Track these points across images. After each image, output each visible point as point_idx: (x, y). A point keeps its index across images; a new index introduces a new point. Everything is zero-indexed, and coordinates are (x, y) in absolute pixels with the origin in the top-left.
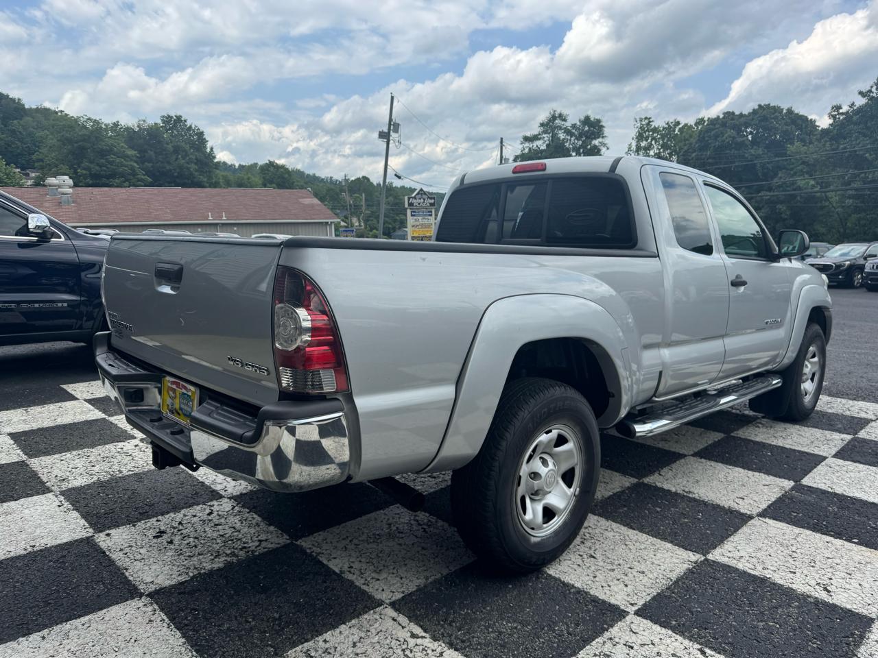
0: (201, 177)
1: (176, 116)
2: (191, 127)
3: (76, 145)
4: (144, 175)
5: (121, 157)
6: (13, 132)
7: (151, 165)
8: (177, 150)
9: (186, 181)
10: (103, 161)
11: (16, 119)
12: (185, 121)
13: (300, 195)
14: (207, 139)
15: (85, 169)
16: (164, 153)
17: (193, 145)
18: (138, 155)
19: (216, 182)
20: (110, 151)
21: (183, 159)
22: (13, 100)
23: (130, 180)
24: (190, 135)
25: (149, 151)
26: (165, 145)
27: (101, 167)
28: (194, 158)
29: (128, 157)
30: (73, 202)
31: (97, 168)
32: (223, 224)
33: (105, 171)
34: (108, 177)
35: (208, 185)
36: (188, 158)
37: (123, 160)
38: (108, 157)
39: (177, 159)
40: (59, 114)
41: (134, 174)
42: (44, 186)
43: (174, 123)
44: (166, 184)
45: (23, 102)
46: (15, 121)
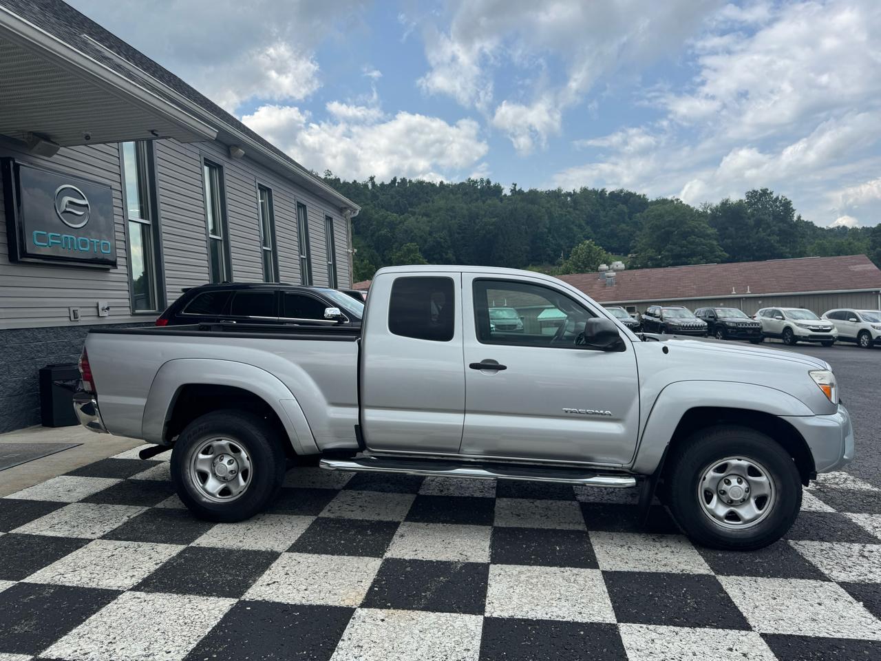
0: (784, 248)
1: (761, 190)
2: (777, 198)
3: (663, 230)
4: (722, 251)
5: (701, 237)
6: (636, 223)
7: (730, 241)
8: (759, 223)
9: (766, 253)
10: (684, 242)
11: (639, 212)
12: (771, 193)
13: (853, 261)
14: (794, 208)
15: (668, 251)
16: (744, 228)
17: (776, 216)
18: (718, 233)
19: (800, 252)
20: (693, 233)
21: (764, 232)
22: (639, 196)
23: (707, 257)
24: (777, 206)
25: (730, 228)
26: (747, 220)
27: (682, 247)
28: (777, 229)
29: (708, 235)
30: (616, 283)
31: (679, 249)
32: (746, 298)
33: (685, 251)
34: (687, 256)
35: (790, 256)
36: (769, 230)
37: (702, 239)
38: (689, 238)
39: (757, 233)
40: (675, 202)
41: (712, 251)
42: (597, 271)
43: (759, 197)
44: (745, 258)
45: (647, 197)
46: (638, 214)
